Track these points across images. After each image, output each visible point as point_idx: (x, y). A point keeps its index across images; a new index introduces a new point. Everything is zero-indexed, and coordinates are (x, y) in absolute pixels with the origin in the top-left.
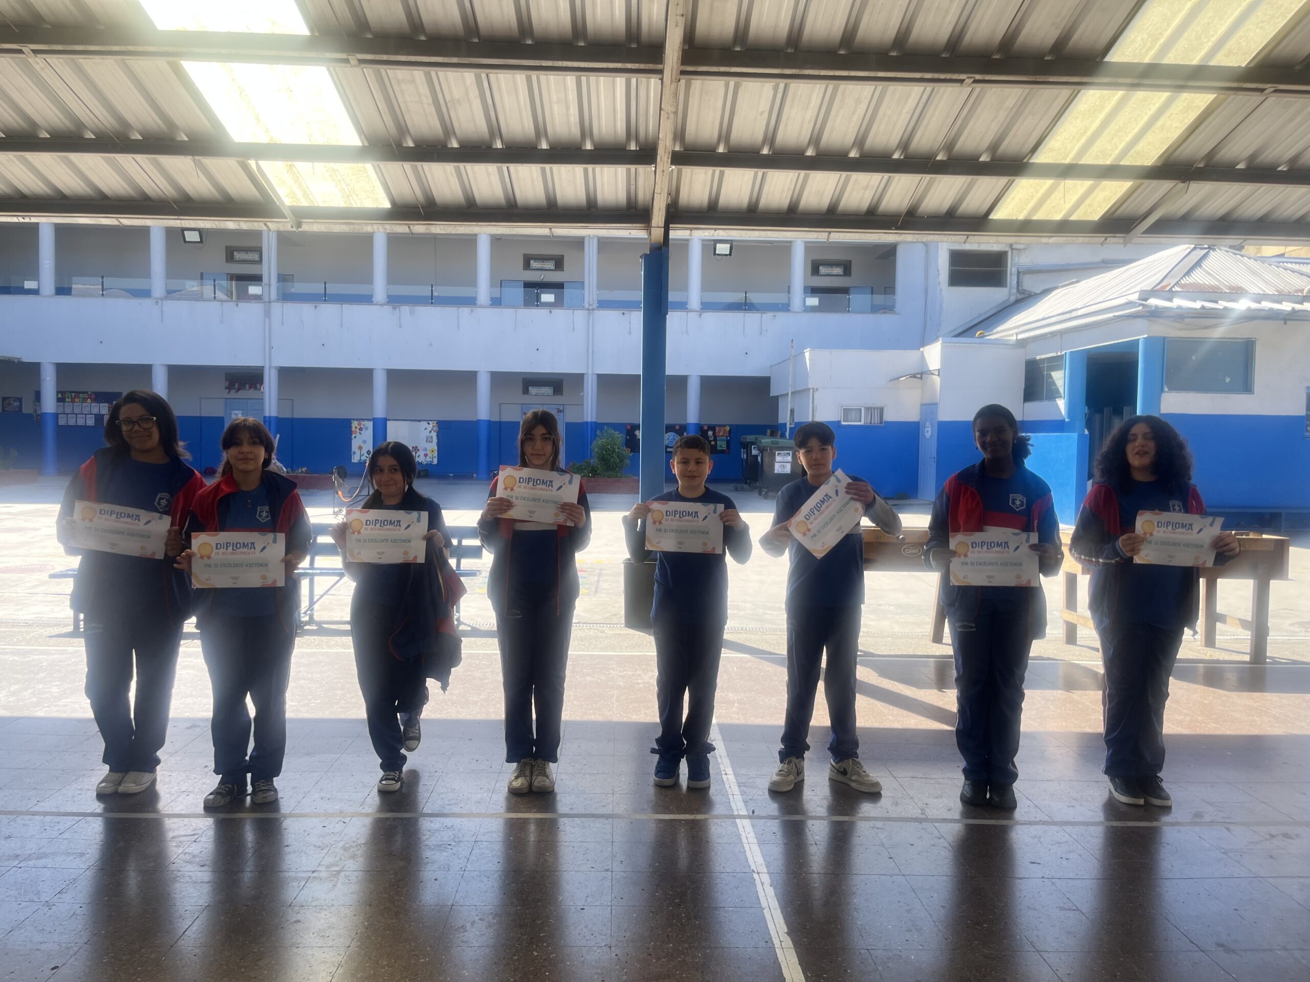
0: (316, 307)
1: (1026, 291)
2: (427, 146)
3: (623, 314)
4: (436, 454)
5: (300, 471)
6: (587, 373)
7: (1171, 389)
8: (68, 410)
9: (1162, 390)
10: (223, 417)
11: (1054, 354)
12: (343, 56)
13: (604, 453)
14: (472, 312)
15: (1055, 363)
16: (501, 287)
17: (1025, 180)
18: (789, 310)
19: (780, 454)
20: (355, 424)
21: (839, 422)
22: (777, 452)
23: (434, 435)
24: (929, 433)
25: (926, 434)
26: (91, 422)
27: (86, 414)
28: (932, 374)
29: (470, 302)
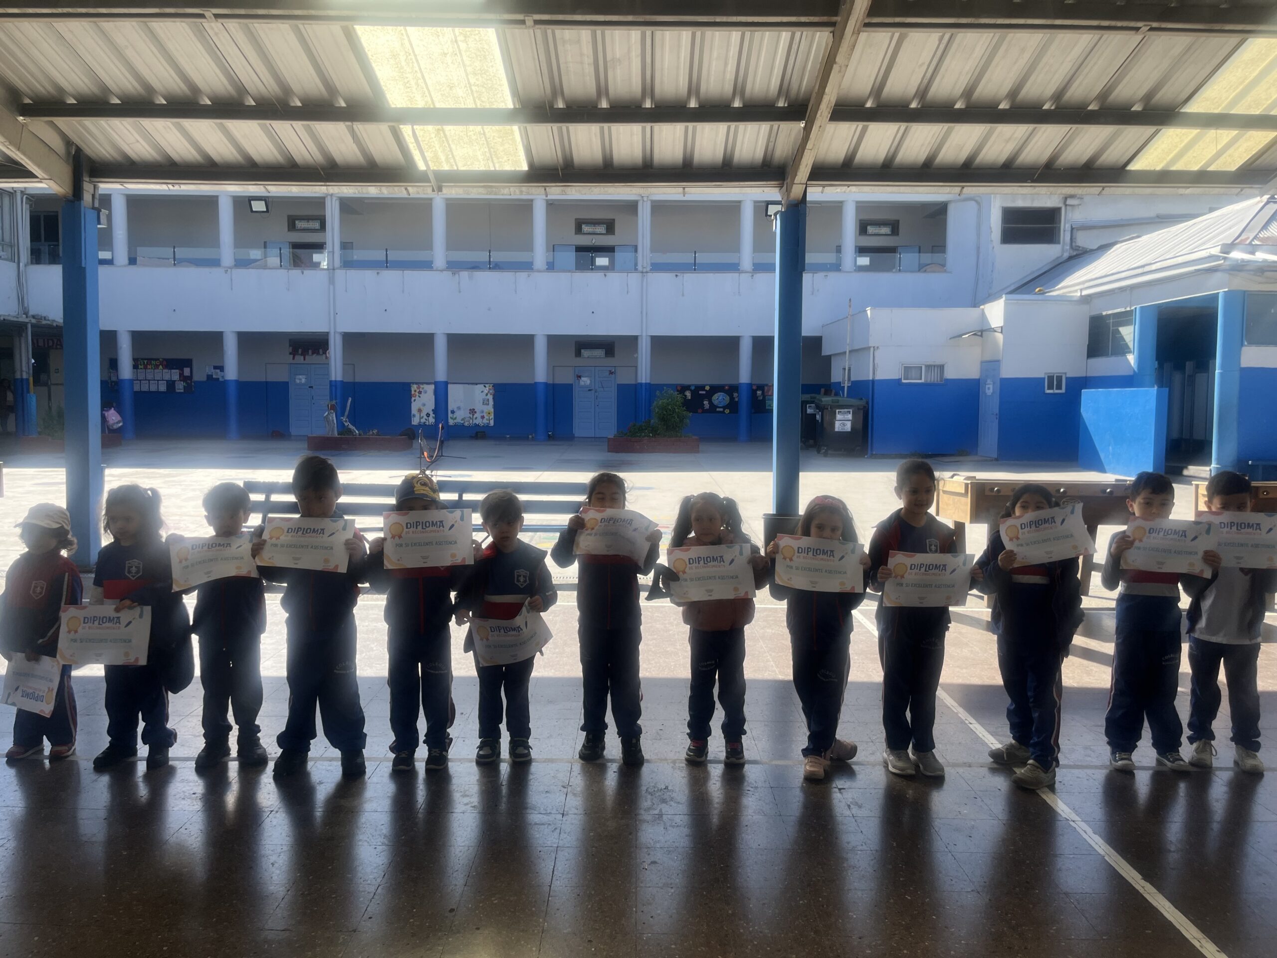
0: (378, 273)
1: (1079, 247)
2: (578, 107)
3: (676, 276)
4: (492, 416)
5: (371, 433)
6: (641, 336)
7: (1251, 343)
8: (141, 377)
9: (1242, 345)
10: (287, 383)
11: (1123, 310)
12: (520, 17)
13: (665, 413)
14: (529, 276)
15: (1125, 318)
16: (553, 251)
17: (1172, 130)
18: (840, 270)
19: (841, 412)
20: (414, 387)
21: (900, 380)
22: (837, 411)
23: (490, 397)
24: (990, 389)
25: (987, 391)
26: (163, 388)
27: (158, 380)
28: (995, 331)
29: (527, 266)
